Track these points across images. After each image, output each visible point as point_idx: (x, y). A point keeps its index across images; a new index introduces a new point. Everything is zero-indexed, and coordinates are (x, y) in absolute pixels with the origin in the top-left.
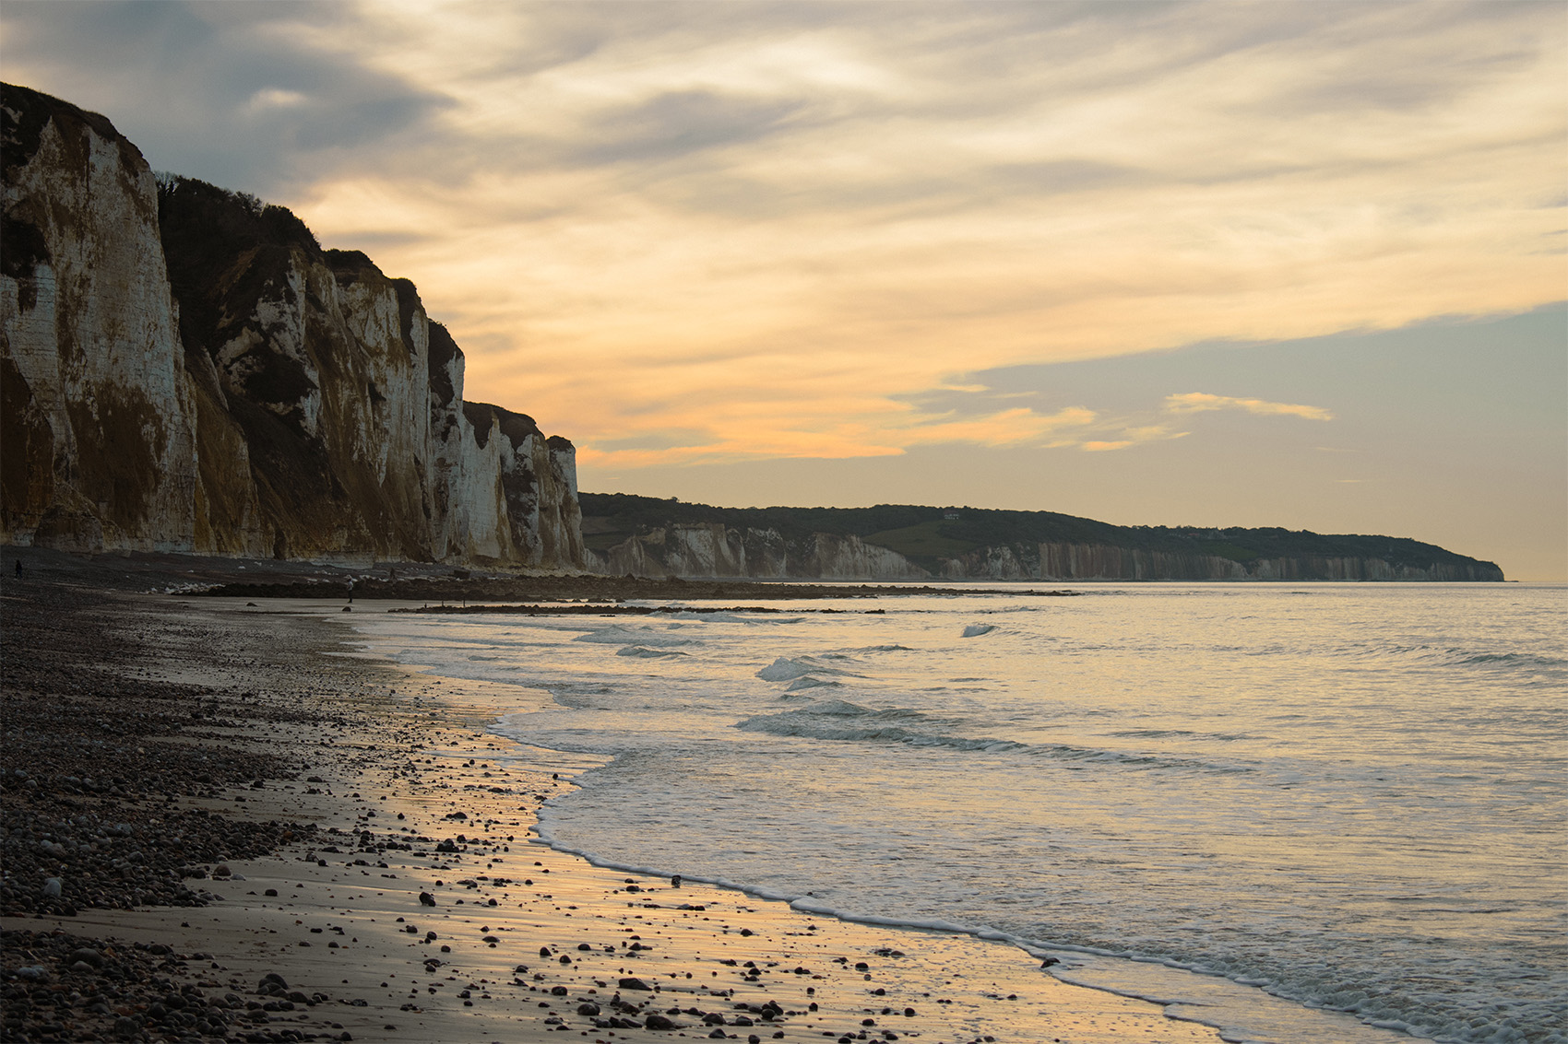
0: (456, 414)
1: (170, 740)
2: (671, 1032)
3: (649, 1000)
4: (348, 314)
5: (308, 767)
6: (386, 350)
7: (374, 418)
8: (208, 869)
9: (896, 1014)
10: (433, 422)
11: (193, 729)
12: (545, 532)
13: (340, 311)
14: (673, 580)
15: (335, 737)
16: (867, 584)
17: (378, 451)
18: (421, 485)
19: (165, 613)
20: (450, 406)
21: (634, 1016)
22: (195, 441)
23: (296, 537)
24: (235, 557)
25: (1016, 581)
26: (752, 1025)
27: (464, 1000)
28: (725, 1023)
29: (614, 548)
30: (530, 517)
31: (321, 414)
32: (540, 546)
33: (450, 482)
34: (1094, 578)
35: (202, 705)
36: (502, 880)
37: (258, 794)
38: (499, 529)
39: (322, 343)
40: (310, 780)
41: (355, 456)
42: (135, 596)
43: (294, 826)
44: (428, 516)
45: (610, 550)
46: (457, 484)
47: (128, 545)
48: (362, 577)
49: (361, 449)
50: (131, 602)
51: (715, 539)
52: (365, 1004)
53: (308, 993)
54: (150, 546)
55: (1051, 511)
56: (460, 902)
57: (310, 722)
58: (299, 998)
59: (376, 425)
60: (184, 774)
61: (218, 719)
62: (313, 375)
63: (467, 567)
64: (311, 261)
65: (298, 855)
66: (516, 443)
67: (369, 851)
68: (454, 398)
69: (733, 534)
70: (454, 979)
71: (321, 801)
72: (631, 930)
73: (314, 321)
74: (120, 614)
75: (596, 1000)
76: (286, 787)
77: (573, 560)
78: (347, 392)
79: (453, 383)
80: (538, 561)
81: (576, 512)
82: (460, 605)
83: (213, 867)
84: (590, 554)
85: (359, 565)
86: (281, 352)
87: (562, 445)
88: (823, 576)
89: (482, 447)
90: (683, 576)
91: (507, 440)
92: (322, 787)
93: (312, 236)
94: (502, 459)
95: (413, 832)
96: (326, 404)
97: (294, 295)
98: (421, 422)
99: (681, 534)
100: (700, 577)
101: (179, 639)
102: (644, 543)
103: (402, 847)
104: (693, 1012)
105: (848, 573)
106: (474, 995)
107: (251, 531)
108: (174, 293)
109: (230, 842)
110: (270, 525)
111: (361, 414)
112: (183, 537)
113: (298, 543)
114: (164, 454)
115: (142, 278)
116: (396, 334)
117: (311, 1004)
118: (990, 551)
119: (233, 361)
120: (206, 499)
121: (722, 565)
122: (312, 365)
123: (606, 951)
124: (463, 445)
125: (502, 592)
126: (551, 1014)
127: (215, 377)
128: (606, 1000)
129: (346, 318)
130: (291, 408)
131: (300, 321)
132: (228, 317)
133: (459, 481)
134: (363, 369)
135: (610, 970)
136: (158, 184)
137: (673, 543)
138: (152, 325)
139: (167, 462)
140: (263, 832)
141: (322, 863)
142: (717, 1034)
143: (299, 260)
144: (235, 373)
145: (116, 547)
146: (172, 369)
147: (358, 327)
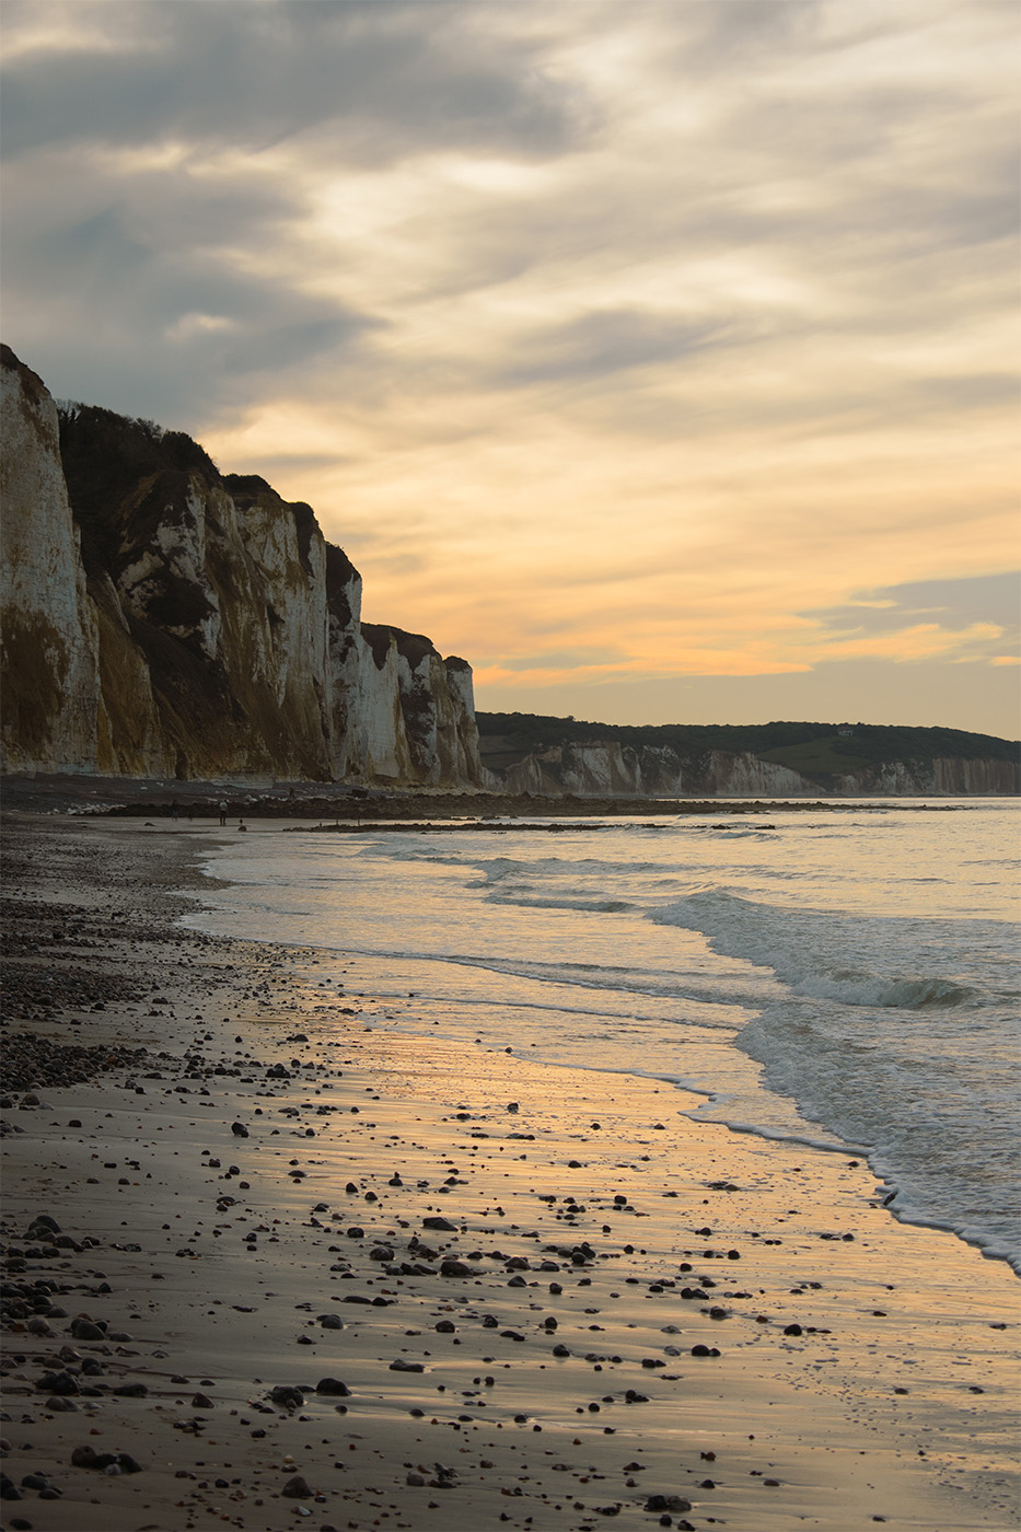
0: (354, 635)
1: (23, 961)
2: (466, 1280)
3: (452, 1243)
4: (247, 538)
5: (158, 988)
6: (284, 573)
7: (273, 640)
8: (16, 1097)
9: (718, 1257)
10: (331, 644)
11: (51, 949)
12: (443, 751)
13: (239, 535)
14: (569, 798)
15: (195, 957)
16: (760, 800)
17: (277, 673)
18: (320, 706)
19: (62, 833)
20: (348, 628)
21: (430, 1261)
22: (97, 664)
23: (197, 759)
24: (138, 778)
25: (911, 796)
26: (558, 1270)
27: (248, 1244)
28: (530, 1268)
29: (511, 766)
30: (427, 737)
31: (221, 636)
32: (438, 766)
33: (349, 703)
34: (988, 793)
35: (68, 925)
36: (327, 1108)
37: (94, 1018)
38: (397, 749)
39: (221, 566)
40: (155, 1001)
41: (255, 678)
42: (36, 816)
43: (123, 1050)
44: (327, 736)
45: (507, 769)
46: (356, 705)
47: (32, 767)
48: (261, 797)
49: (260, 671)
50: (31, 823)
51: (611, 757)
52: (138, 1249)
53: (78, 1238)
54: (54, 768)
55: (945, 727)
56: (276, 1132)
57: (174, 942)
58: (67, 1243)
59: (275, 647)
60: (24, 996)
61: (80, 938)
62: (212, 598)
63: (366, 787)
64: (210, 485)
65: (117, 1082)
66: (414, 664)
67: (194, 1077)
68: (352, 620)
69: (628, 751)
70: (245, 1220)
71: (160, 1025)
72: (451, 1162)
73: (213, 545)
74: (17, 834)
75: (393, 1243)
76: (129, 1009)
77: (471, 779)
78: (246, 615)
79: (351, 605)
80: (436, 779)
81: (473, 732)
82: (355, 823)
83: (22, 1095)
84: (487, 772)
85: (259, 785)
86: (181, 576)
87: (458, 665)
88: (719, 793)
89: (380, 667)
90: (580, 793)
91: (405, 661)
92: (166, 1009)
93: (210, 461)
94: (400, 680)
95: (247, 1056)
96: (226, 626)
97: (194, 519)
98: (319, 644)
99: (577, 753)
100: (597, 795)
101: (68, 859)
102: (540, 761)
103: (232, 1073)
104: (496, 1256)
105: (743, 790)
106: (261, 1236)
107: (153, 752)
108: (76, 518)
109: (48, 1069)
110: (171, 746)
111: (260, 636)
112: (87, 759)
113: (199, 764)
114: (67, 678)
115: (44, 504)
116: (295, 558)
117: (78, 1249)
118: (884, 766)
119: (135, 585)
120: (109, 721)
121: (618, 783)
122: (212, 589)
123: (419, 1186)
124: (361, 666)
125: (398, 810)
126: (340, 1259)
127: (117, 600)
128: (405, 1242)
129: (245, 541)
130: (192, 631)
131: (199, 546)
132: (129, 542)
133: (357, 701)
134: (262, 592)
135: (415, 1207)
136: (59, 412)
137: (569, 762)
138: (54, 551)
139: (70, 684)
140: (87, 1058)
141: (140, 1091)
142: (516, 1282)
143: (198, 485)
144: (136, 597)
145: (21, 769)
146: (74, 593)
147: (257, 551)
